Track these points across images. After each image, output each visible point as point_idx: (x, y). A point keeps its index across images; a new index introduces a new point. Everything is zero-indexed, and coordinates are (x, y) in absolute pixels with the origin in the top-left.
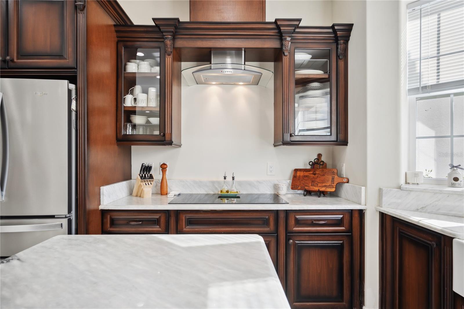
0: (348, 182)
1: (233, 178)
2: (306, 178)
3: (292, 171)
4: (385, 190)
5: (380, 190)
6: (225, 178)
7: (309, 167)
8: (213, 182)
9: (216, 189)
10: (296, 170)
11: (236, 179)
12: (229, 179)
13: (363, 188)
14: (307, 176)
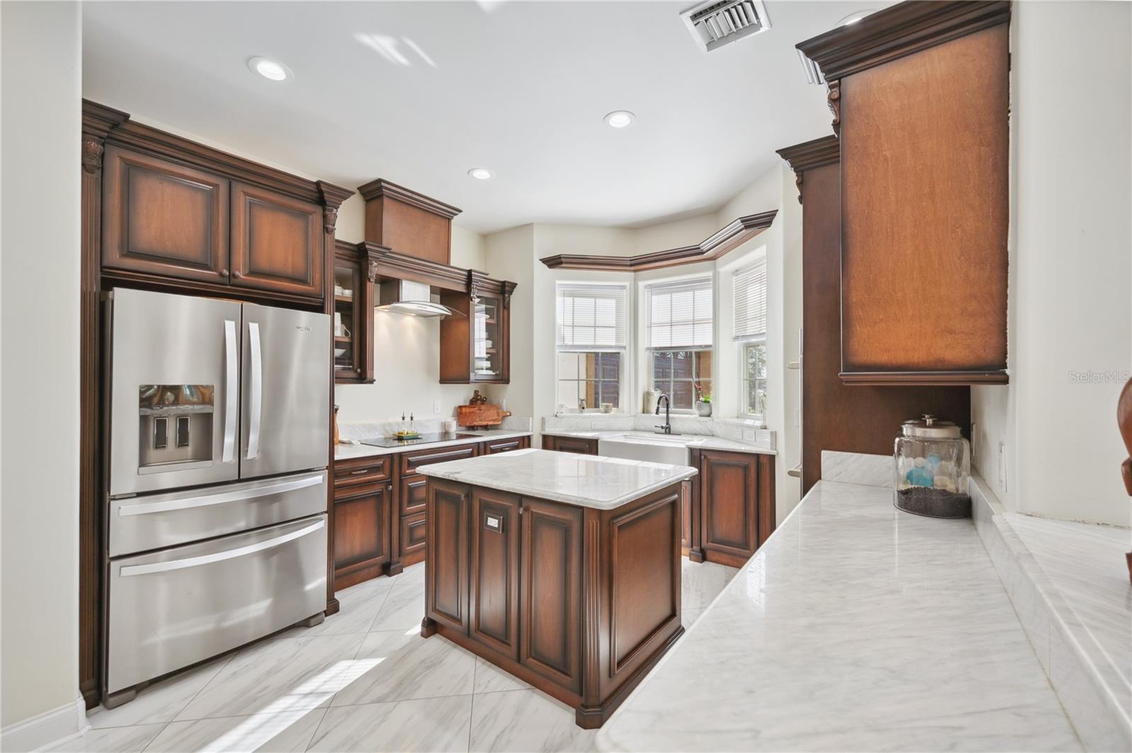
0: (510, 415)
1: (412, 418)
2: (472, 414)
3: (455, 408)
4: (547, 418)
5: (543, 419)
6: (403, 418)
7: (468, 404)
8: (384, 425)
9: (387, 432)
10: (460, 407)
11: (414, 419)
12: (407, 419)
13: (531, 418)
14: (473, 412)
